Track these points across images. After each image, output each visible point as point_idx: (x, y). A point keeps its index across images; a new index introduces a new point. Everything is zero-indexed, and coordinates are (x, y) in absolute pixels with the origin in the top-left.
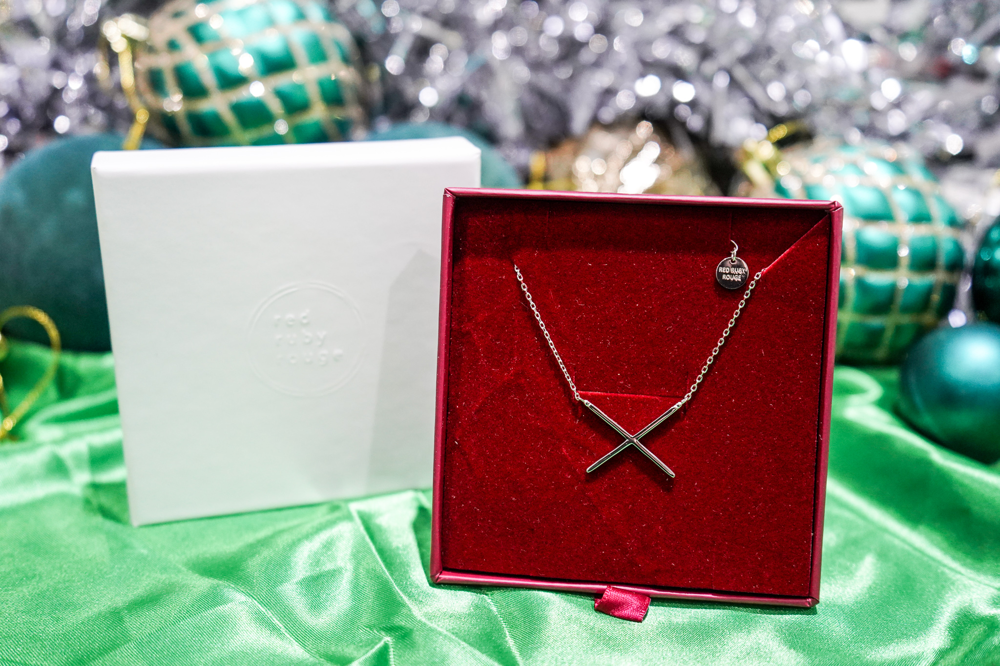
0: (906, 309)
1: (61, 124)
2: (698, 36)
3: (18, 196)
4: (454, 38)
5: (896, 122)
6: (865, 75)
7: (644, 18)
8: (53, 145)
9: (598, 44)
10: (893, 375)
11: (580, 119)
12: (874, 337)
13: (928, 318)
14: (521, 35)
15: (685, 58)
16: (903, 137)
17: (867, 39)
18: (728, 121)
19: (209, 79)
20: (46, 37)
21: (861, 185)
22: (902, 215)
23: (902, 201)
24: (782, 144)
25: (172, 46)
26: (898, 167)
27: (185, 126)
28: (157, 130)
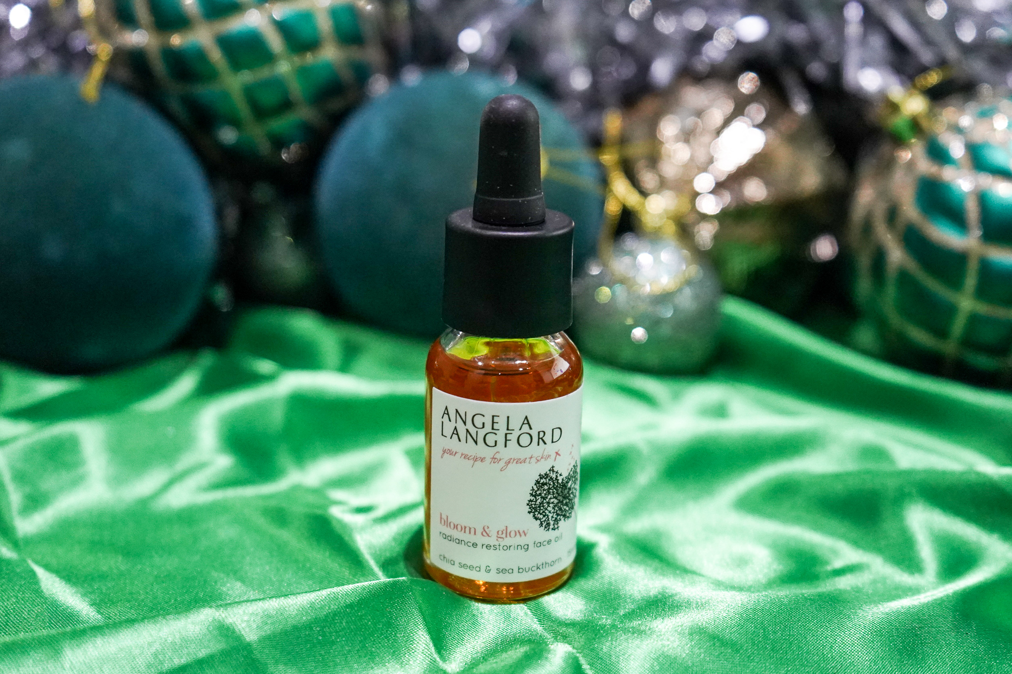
24: (937, 94)
27: (159, 67)
28: (123, 74)
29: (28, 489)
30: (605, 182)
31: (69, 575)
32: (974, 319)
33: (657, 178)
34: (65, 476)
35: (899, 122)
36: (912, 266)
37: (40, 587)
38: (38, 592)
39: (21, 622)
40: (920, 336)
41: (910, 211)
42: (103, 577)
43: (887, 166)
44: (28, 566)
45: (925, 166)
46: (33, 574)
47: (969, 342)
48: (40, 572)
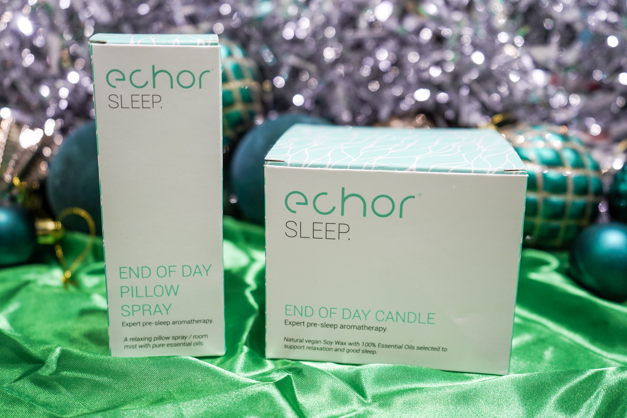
0: (572, 217)
4: (312, 68)
6: (545, 89)
7: (420, 57)
10: (565, 256)
11: (384, 112)
12: (554, 232)
13: (584, 222)
18: (469, 115)
21: (545, 147)
22: (568, 163)
23: (568, 156)
24: (500, 125)
26: (565, 137)
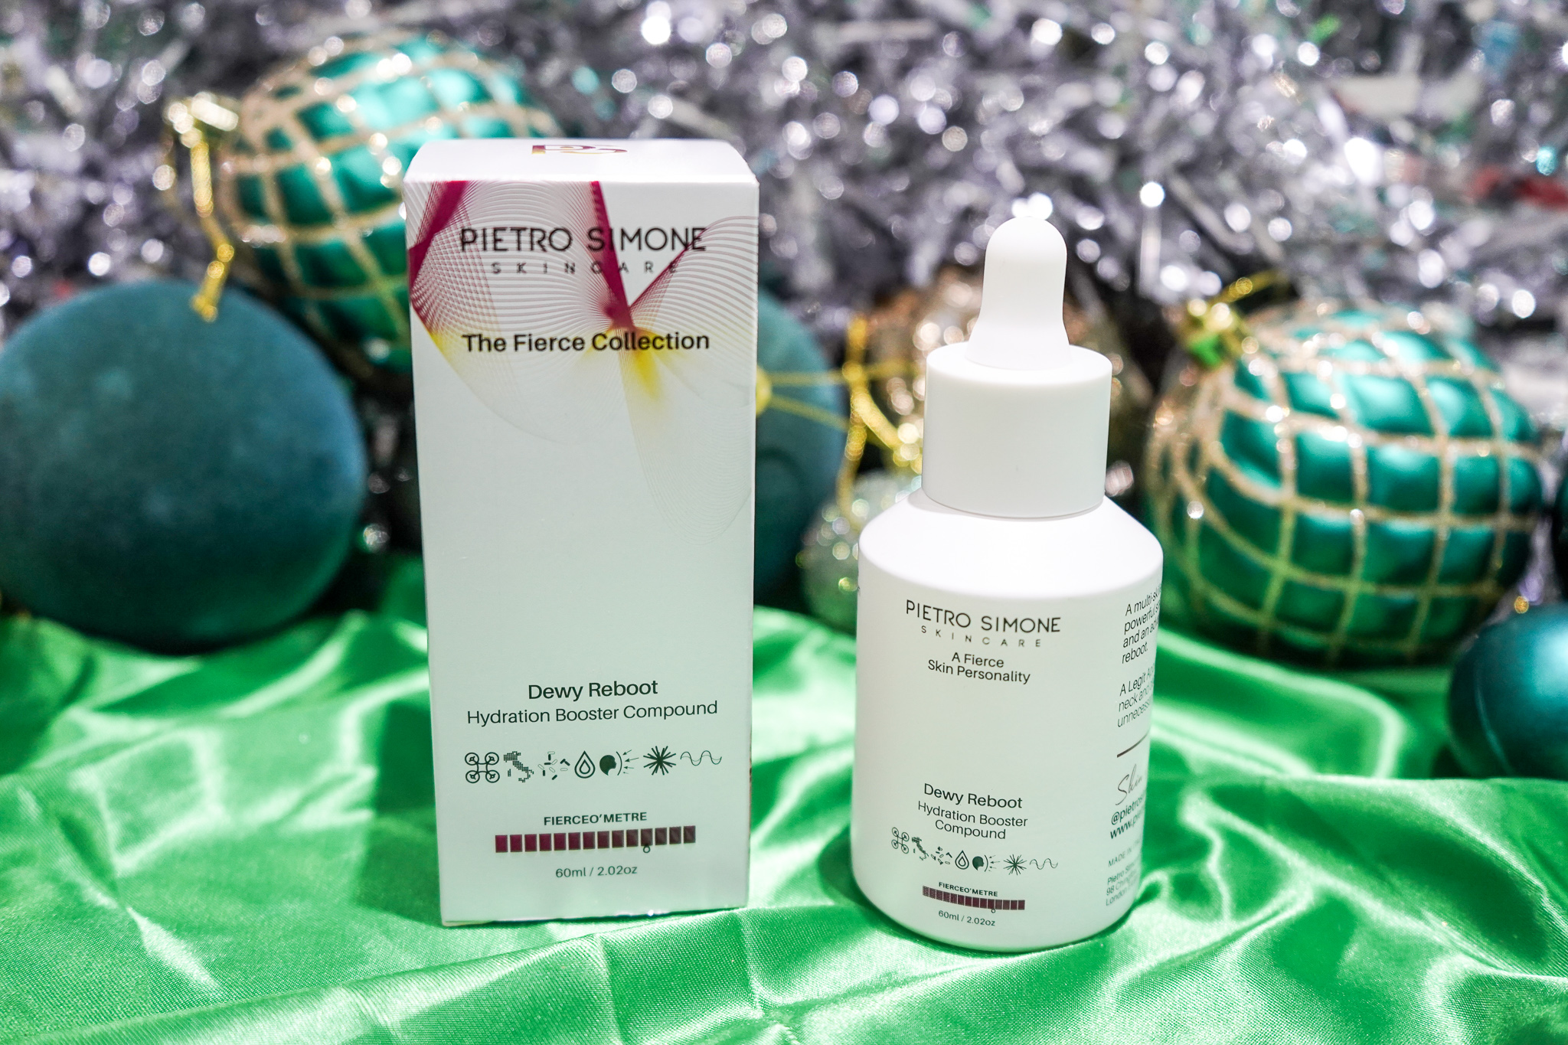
0: (1449, 576)
1: (99, 264)
2: (1113, 127)
3: (24, 381)
5: (1430, 269)
6: (1380, 193)
7: (1025, 100)
8: (84, 297)
9: (955, 140)
11: (922, 263)
12: (1399, 619)
13: (1486, 589)
14: (831, 126)
15: (1094, 163)
16: (1442, 293)
17: (1384, 138)
19: (332, 195)
20: (79, 124)
21: (1374, 374)
22: (1442, 425)
23: (1443, 400)
24: (1246, 306)
25: (276, 141)
26: (1434, 344)
27: (293, 269)
28: (250, 276)
29: (128, 817)
30: (845, 407)
31: (181, 927)
32: (1290, 588)
33: (912, 399)
34: (175, 797)
35: (1200, 341)
36: (1216, 521)
37: (141, 943)
38: (140, 950)
39: (117, 992)
40: (1228, 606)
41: (1215, 453)
42: (221, 930)
43: (1188, 397)
44: (128, 915)
45: (1234, 399)
46: (134, 926)
47: (1284, 615)
48: (143, 923)
